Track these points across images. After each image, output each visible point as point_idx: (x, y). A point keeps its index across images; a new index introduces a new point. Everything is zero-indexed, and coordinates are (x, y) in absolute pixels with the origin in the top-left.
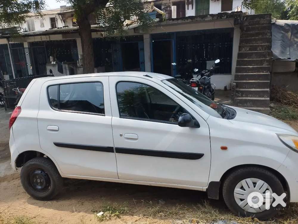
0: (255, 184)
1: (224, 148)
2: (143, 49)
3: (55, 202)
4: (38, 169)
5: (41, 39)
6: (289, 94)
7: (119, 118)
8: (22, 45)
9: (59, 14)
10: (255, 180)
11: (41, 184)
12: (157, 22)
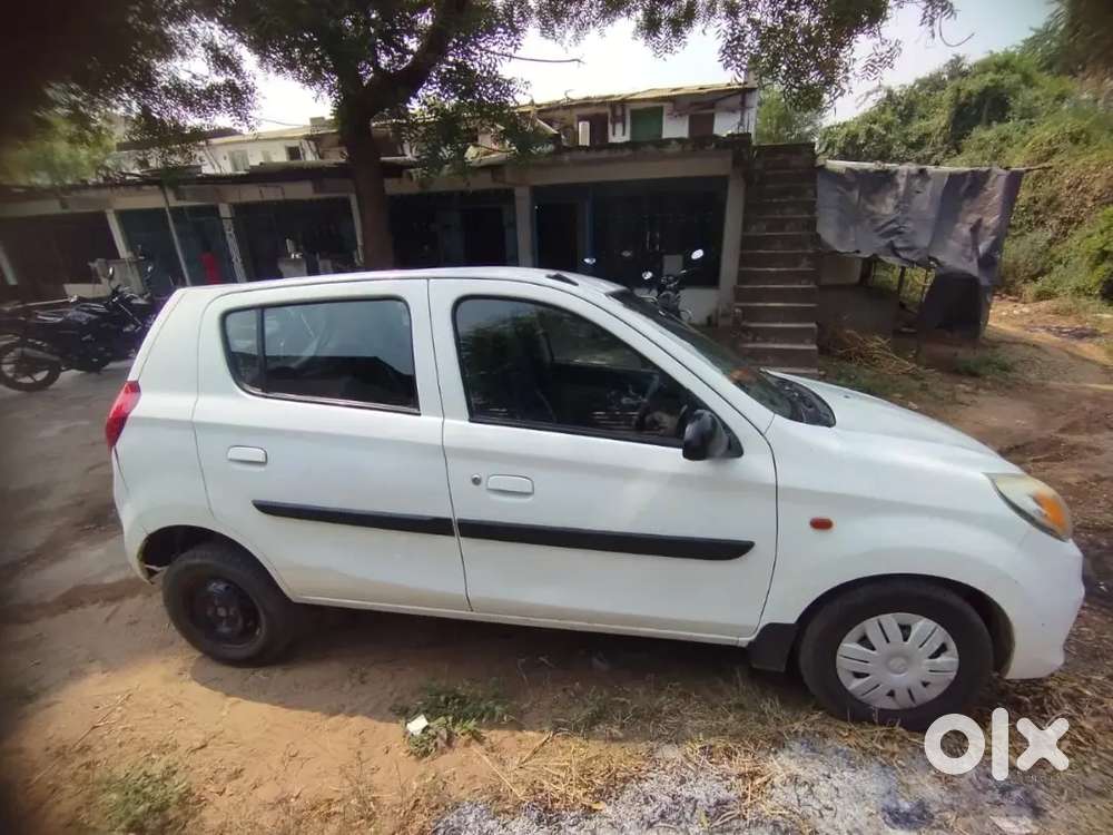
0: (906, 630)
1: (821, 525)
2: (513, 225)
3: (277, 674)
4: (217, 578)
5: (262, 196)
6: (848, 336)
7: (468, 423)
8: (215, 210)
9: (308, 138)
10: (905, 617)
11: (231, 621)
12: (550, 154)
